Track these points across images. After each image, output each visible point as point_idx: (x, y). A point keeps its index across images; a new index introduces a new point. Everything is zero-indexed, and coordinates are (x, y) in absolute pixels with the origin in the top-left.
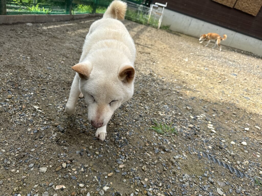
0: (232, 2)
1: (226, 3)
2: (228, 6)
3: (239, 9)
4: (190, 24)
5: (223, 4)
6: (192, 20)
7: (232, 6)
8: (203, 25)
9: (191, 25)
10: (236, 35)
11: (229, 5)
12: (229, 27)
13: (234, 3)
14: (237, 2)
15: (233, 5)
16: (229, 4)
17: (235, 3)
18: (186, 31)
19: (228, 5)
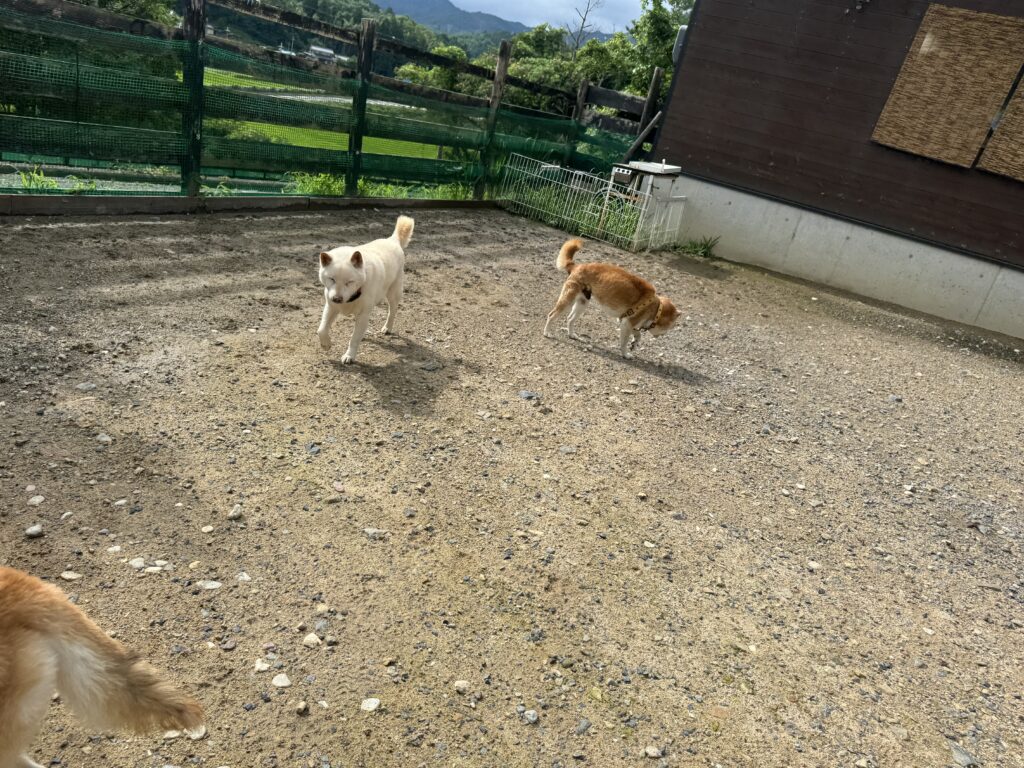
0: (965, 146)
1: (940, 151)
2: (952, 162)
3: (1003, 171)
4: (794, 235)
5: (927, 155)
6: (800, 219)
7: (966, 161)
8: (848, 238)
9: (795, 239)
10: (1000, 277)
11: (954, 159)
12: (963, 246)
13: (975, 148)
14: (989, 144)
15: (971, 158)
16: (954, 153)
17: (982, 150)
18: (777, 261)
19: (948, 156)
